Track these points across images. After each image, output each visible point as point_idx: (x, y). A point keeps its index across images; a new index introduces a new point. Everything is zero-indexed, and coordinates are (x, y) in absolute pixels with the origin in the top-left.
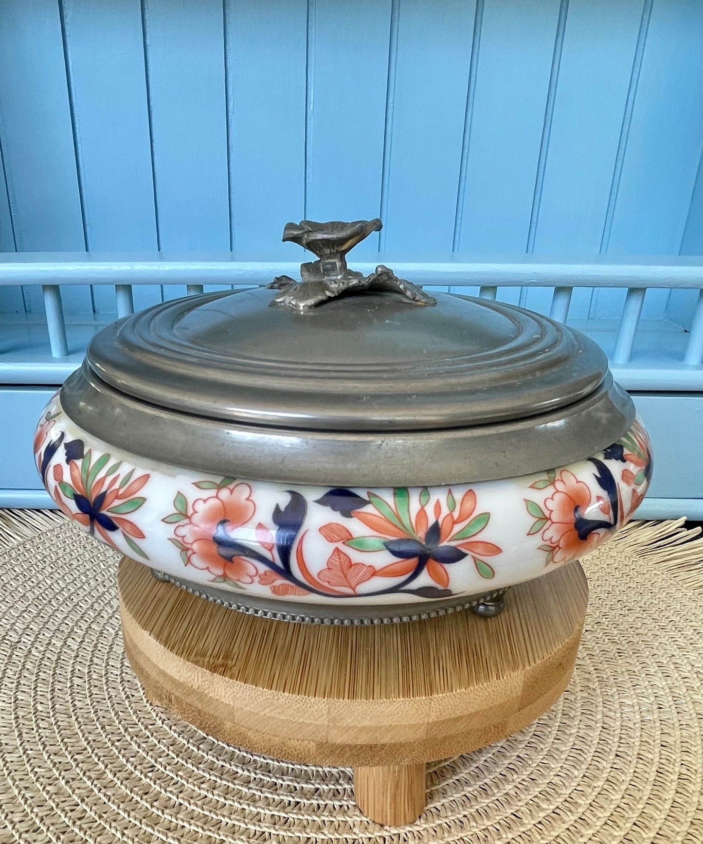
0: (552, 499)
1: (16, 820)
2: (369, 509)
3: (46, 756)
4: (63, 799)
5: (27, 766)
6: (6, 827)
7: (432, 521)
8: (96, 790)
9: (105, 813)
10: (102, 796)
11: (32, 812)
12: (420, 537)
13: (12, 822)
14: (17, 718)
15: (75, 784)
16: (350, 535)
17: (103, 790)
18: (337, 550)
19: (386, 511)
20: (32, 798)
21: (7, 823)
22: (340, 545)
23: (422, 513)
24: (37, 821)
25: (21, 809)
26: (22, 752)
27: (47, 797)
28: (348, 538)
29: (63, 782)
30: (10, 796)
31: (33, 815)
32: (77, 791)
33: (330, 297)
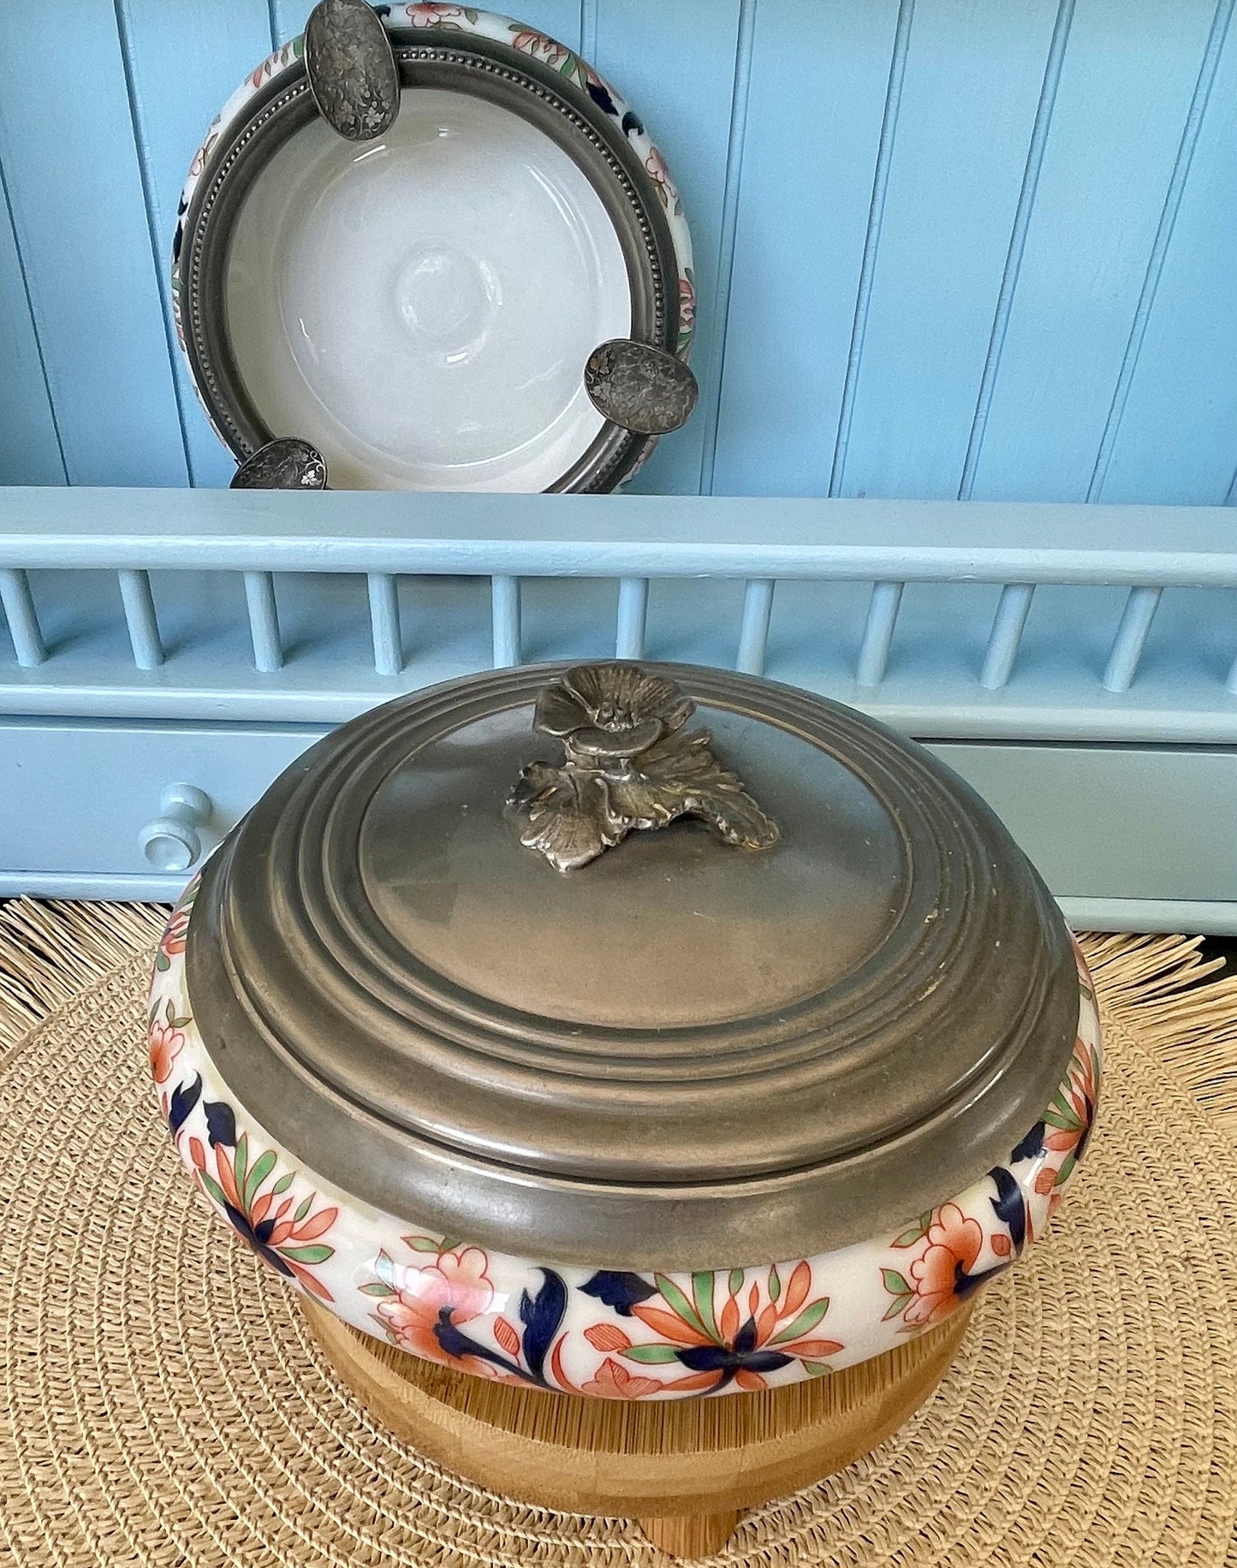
0: (923, 1260)
1: (150, 1544)
2: (656, 1302)
3: (182, 1428)
4: (214, 1508)
5: (157, 1446)
6: (137, 1556)
8: (260, 1492)
9: (276, 1532)
10: (270, 1503)
11: (172, 1530)
12: (727, 1344)
13: (145, 1548)
14: (133, 1353)
15: (230, 1480)
16: (629, 1342)
17: (271, 1492)
18: (610, 1361)
19: (681, 1305)
20: (169, 1504)
21: (138, 1550)
22: (614, 1355)
23: (732, 1306)
24: (182, 1548)
25: (154, 1525)
26: (146, 1420)
27: (191, 1504)
28: (626, 1346)
29: (212, 1477)
30: (138, 1501)
31: (173, 1537)
32: (233, 1494)
33: (607, 846)
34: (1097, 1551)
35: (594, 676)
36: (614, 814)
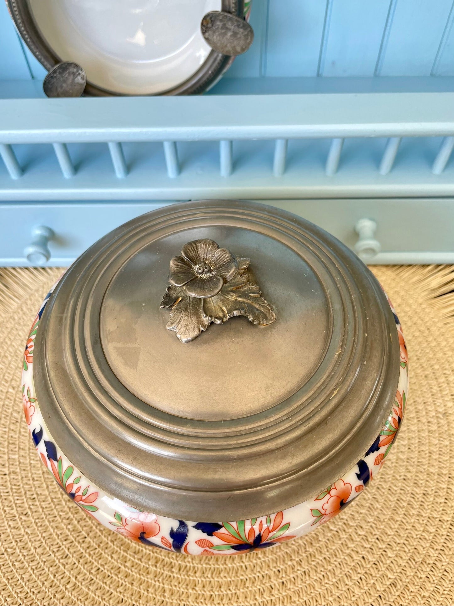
0: (327, 503)
1: (55, 550)
2: (222, 530)
3: (64, 503)
4: (78, 534)
5: (55, 511)
6: (50, 555)
7: (257, 533)
8: (94, 528)
9: (101, 543)
10: (98, 531)
11: (63, 544)
12: (251, 542)
13: (53, 552)
14: (43, 473)
15: (83, 523)
16: (213, 545)
17: (98, 527)
19: (232, 531)
20: (61, 534)
21: (51, 553)
22: (207, 549)
23: (252, 530)
24: (66, 551)
25: (56, 543)
26: (50, 500)
27: (69, 534)
28: (211, 545)
29: (76, 522)
30: (49, 533)
31: (63, 547)
32: (85, 529)
33: (202, 331)
34: (400, 536)
35: (195, 248)
36: (205, 315)
